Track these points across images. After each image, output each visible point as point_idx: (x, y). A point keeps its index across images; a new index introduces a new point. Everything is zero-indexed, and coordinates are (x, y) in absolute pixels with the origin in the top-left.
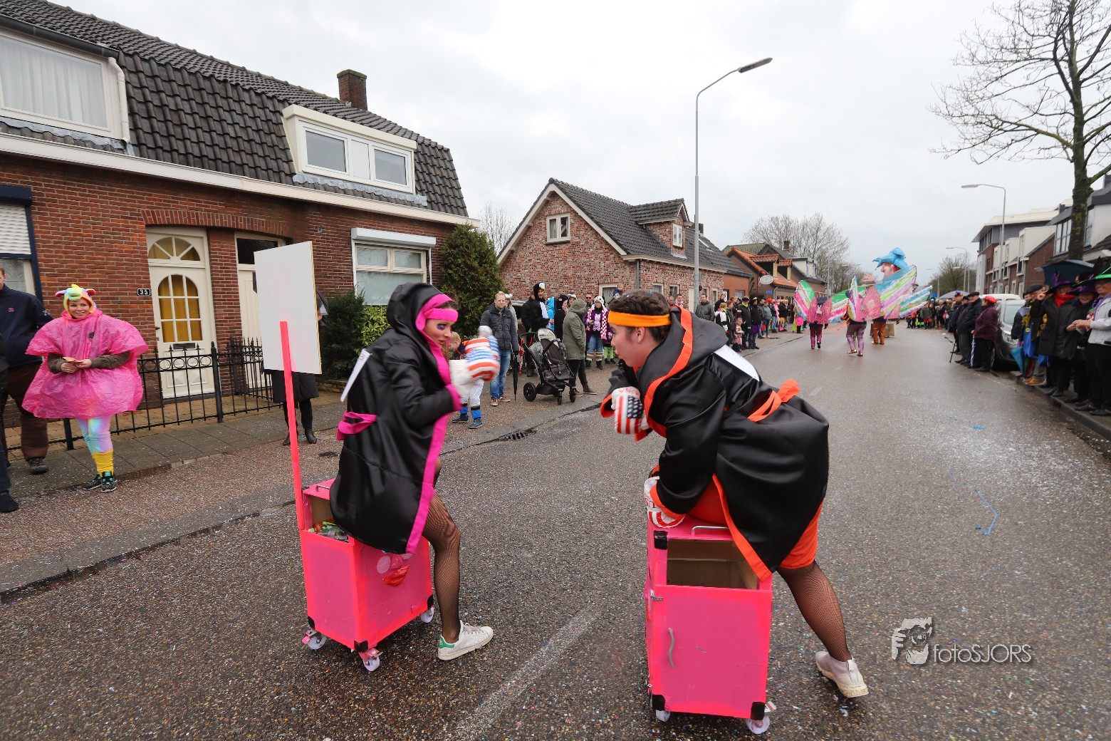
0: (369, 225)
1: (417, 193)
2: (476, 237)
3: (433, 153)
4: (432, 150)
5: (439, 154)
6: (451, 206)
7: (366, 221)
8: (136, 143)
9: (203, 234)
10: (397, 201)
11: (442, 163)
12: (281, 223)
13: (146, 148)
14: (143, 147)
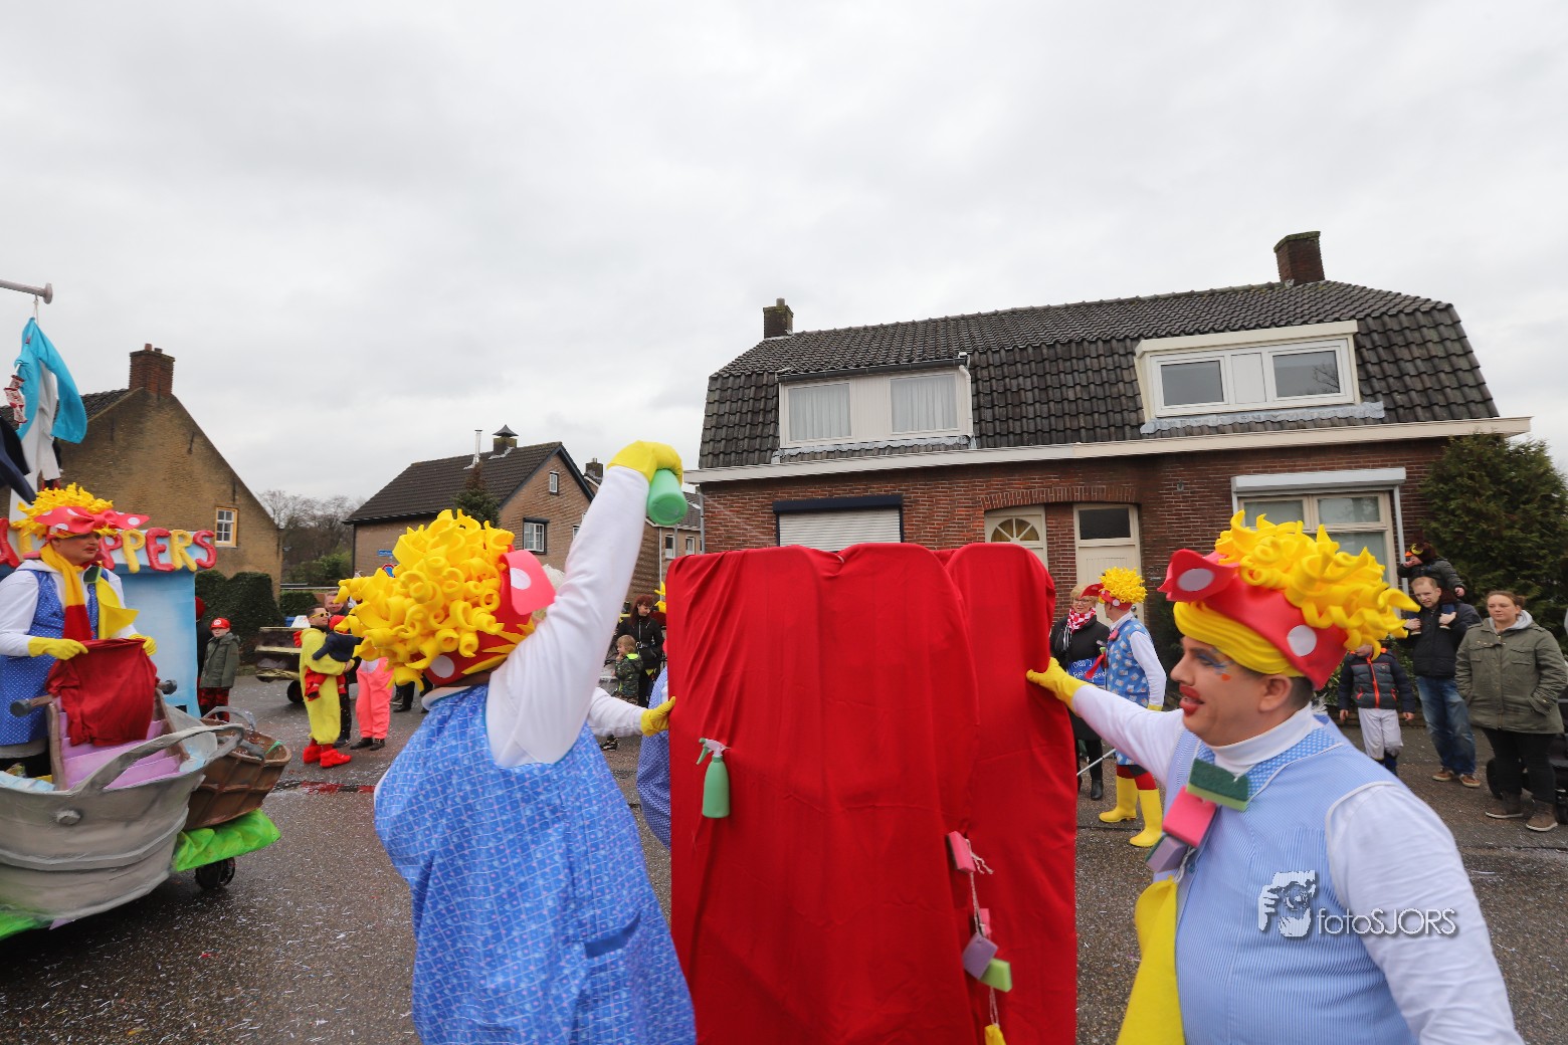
0: (1265, 467)
1: (1362, 401)
5: (1425, 320)
8: (978, 435)
9: (1042, 512)
10: (1317, 424)
12: (1126, 487)
13: (986, 437)
14: (984, 437)
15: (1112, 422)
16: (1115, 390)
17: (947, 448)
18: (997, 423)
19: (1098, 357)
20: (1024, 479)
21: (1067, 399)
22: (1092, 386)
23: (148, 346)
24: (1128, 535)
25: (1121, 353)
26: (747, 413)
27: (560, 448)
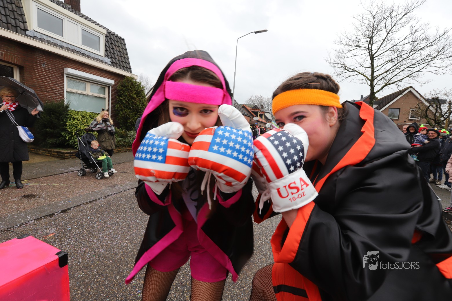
0: (76, 68)
1: (105, 57)
2: (136, 83)
3: (115, 39)
4: (115, 37)
5: (119, 40)
6: (123, 67)
7: (74, 66)
10: (93, 58)
11: (120, 45)
12: (17, 56)
15: (9, 21)
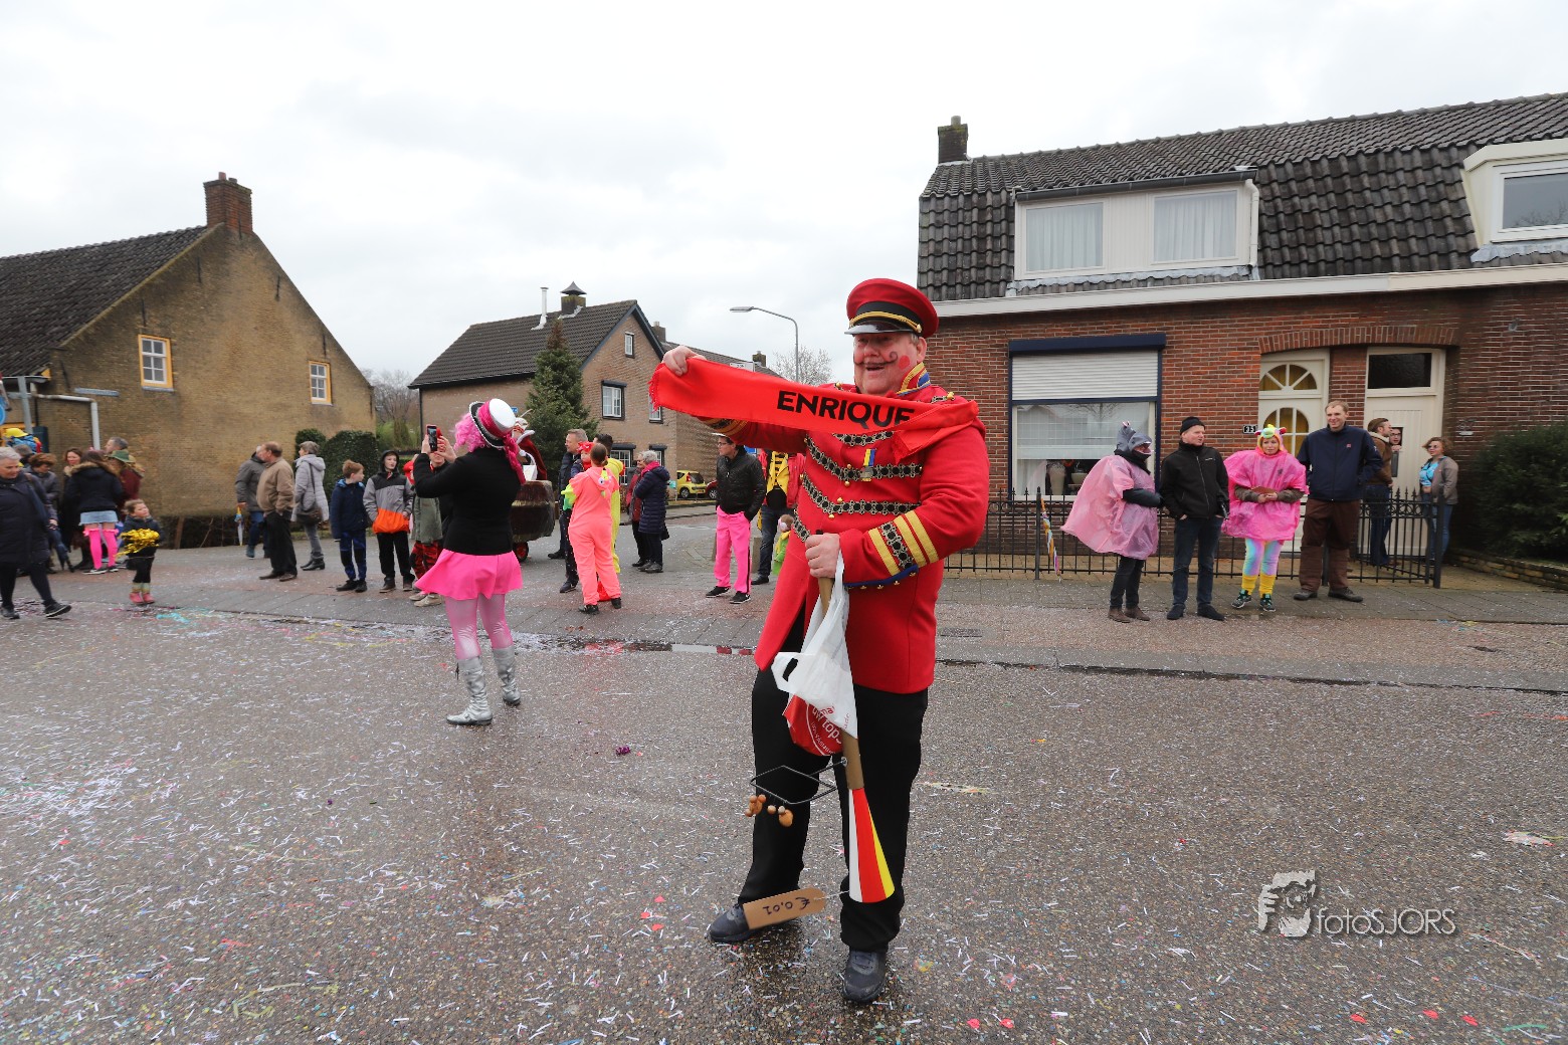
8: (1262, 264)
9: (1325, 357)
12: (1445, 326)
13: (1270, 265)
14: (1270, 268)
15: (1434, 249)
16: (1436, 210)
17: (1222, 278)
18: (1286, 251)
19: (1413, 170)
20: (1314, 317)
21: (1375, 221)
22: (1407, 206)
23: (222, 175)
24: (1427, 384)
25: (1444, 165)
26: (970, 240)
27: (635, 307)
